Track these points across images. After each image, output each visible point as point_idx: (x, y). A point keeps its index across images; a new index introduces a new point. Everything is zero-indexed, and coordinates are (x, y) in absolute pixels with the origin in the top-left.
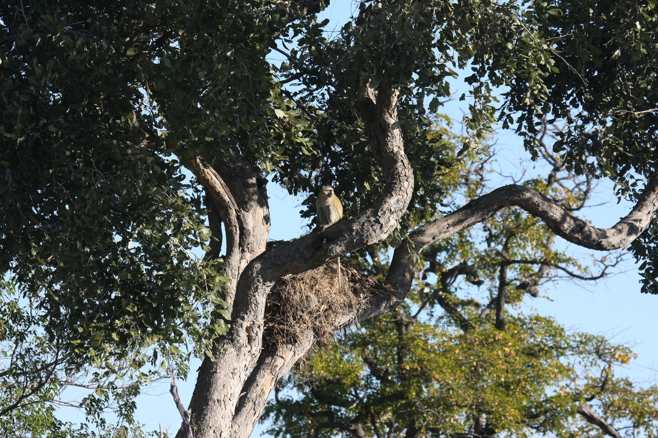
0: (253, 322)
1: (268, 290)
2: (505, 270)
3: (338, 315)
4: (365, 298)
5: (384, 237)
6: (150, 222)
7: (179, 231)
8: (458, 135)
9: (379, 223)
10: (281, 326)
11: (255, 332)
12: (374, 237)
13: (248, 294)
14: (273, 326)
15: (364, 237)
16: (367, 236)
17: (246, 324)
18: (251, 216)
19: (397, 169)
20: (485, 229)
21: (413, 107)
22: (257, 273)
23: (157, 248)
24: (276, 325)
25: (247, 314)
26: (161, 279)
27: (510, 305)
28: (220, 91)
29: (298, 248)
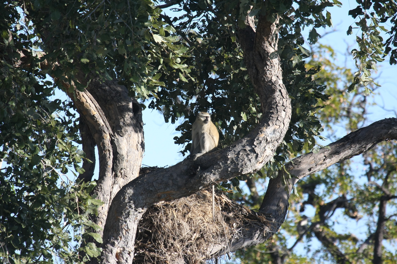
0: (124, 248)
1: (140, 217)
2: (384, 205)
3: (210, 244)
4: (238, 228)
5: (259, 166)
6: (23, 141)
7: (51, 153)
8: (341, 67)
9: (255, 152)
10: (152, 254)
11: (125, 258)
12: (249, 166)
13: (119, 220)
14: (144, 254)
15: (239, 167)
16: (242, 165)
17: (116, 250)
18: (125, 141)
19: (274, 98)
20: (365, 163)
21: (292, 37)
22: (129, 198)
23: (28, 168)
24: (147, 253)
25: (117, 240)
26: (31, 200)
27: (388, 241)
28: (98, 14)
29: (171, 175)
